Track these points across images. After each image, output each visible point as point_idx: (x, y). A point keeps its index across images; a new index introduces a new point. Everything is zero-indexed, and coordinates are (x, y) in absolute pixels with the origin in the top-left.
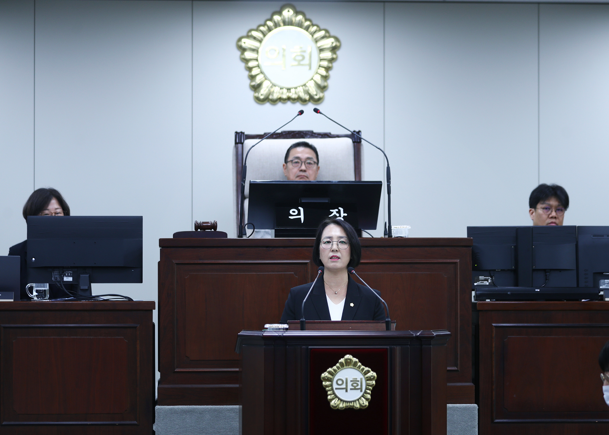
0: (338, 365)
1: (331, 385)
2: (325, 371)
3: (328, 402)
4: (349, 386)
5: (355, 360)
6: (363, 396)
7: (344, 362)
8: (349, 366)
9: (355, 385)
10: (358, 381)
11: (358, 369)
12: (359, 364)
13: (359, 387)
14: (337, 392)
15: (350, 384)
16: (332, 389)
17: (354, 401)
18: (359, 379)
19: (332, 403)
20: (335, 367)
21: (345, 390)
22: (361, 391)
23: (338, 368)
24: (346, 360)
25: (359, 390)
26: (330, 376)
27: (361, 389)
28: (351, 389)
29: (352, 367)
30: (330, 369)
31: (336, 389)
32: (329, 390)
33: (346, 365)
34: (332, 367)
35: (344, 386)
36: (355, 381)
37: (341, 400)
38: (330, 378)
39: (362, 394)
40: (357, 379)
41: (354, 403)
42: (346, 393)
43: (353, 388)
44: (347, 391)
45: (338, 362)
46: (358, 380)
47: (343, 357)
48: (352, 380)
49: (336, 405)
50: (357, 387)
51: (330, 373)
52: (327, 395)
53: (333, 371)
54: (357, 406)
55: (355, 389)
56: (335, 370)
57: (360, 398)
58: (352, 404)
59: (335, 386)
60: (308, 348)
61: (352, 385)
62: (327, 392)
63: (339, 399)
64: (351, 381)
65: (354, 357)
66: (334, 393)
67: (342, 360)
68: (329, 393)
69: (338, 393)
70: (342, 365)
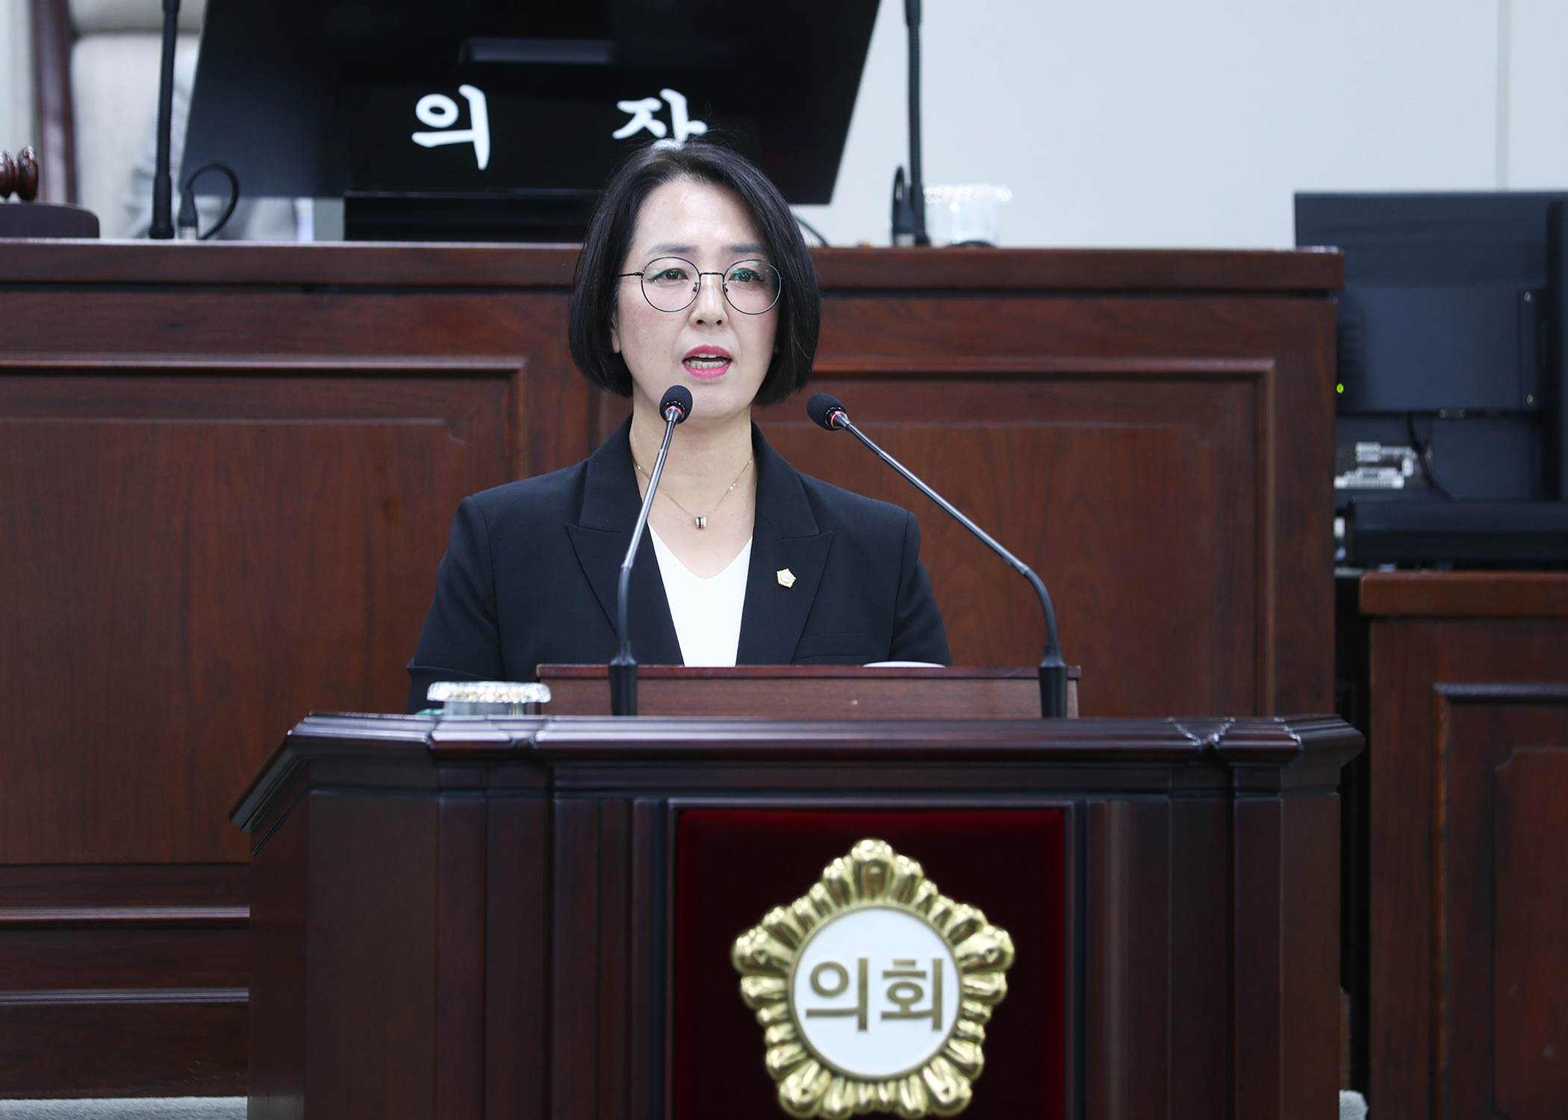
0: (818, 891)
1: (786, 997)
2: (753, 920)
3: (768, 1083)
4: (878, 1002)
5: (906, 866)
6: (943, 1053)
7: (849, 879)
8: (873, 896)
9: (905, 994)
10: (922, 975)
11: (921, 914)
12: (926, 888)
13: (926, 1004)
14: (816, 1032)
15: (878, 988)
16: (790, 1017)
17: (897, 1078)
18: (925, 965)
19: (792, 1089)
20: (802, 906)
21: (853, 1022)
22: (937, 1026)
23: (820, 907)
24: (859, 867)
25: (928, 1023)
26: (777, 949)
27: (935, 1016)
28: (886, 1016)
29: (891, 901)
30: (777, 916)
31: (811, 1014)
32: (775, 1022)
33: (860, 895)
34: (786, 901)
35: (849, 1000)
36: (904, 975)
37: (835, 1073)
38: (780, 961)
39: (940, 1037)
40: (913, 963)
41: (898, 1090)
42: (862, 1035)
43: (895, 1008)
44: (863, 1026)
45: (816, 877)
46: (919, 967)
47: (844, 851)
48: (890, 967)
49: (807, 1098)
50: (915, 1008)
51: (780, 933)
52: (762, 1048)
53: (794, 924)
54: (913, 1100)
55: (907, 1015)
56: (804, 921)
57: (928, 1064)
58: (885, 1095)
59: (804, 999)
60: (664, 806)
61: (891, 995)
62: (760, 1029)
63: (824, 1065)
64: (887, 975)
65: (898, 850)
66: (798, 1037)
67: (838, 869)
68: (774, 1034)
69: (819, 1034)
70: (841, 892)
